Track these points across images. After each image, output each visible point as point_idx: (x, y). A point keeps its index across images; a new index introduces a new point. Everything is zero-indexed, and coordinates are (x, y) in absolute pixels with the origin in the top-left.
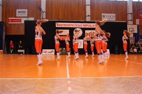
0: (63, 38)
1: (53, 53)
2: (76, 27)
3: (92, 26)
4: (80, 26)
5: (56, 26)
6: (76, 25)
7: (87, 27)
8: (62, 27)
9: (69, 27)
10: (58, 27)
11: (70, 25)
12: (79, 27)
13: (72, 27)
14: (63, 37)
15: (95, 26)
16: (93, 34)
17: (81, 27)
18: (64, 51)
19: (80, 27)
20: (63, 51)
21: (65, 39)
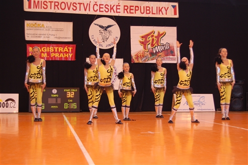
0: (48, 53)
1: (15, 108)
2: (98, 13)
3: (155, 11)
4: (112, 8)
5: (26, 9)
6: (96, 8)
7: (138, 14)
8: (48, 10)
9: (71, 12)
10: (33, 10)
11: (78, 6)
12: (109, 14)
13: (83, 12)
14: (51, 49)
15: (163, 10)
16: (157, 42)
17: (117, 14)
18: (54, 101)
19: (112, 14)
20: (50, 101)
21: (57, 55)
